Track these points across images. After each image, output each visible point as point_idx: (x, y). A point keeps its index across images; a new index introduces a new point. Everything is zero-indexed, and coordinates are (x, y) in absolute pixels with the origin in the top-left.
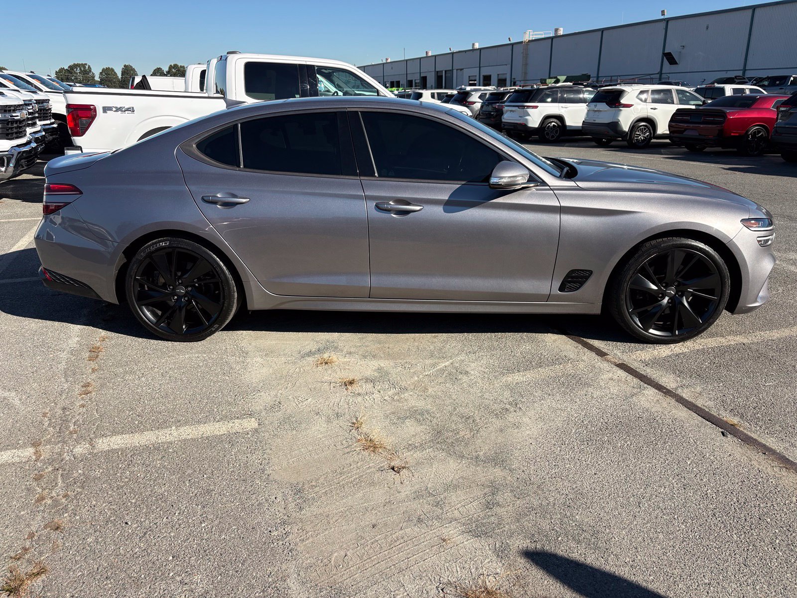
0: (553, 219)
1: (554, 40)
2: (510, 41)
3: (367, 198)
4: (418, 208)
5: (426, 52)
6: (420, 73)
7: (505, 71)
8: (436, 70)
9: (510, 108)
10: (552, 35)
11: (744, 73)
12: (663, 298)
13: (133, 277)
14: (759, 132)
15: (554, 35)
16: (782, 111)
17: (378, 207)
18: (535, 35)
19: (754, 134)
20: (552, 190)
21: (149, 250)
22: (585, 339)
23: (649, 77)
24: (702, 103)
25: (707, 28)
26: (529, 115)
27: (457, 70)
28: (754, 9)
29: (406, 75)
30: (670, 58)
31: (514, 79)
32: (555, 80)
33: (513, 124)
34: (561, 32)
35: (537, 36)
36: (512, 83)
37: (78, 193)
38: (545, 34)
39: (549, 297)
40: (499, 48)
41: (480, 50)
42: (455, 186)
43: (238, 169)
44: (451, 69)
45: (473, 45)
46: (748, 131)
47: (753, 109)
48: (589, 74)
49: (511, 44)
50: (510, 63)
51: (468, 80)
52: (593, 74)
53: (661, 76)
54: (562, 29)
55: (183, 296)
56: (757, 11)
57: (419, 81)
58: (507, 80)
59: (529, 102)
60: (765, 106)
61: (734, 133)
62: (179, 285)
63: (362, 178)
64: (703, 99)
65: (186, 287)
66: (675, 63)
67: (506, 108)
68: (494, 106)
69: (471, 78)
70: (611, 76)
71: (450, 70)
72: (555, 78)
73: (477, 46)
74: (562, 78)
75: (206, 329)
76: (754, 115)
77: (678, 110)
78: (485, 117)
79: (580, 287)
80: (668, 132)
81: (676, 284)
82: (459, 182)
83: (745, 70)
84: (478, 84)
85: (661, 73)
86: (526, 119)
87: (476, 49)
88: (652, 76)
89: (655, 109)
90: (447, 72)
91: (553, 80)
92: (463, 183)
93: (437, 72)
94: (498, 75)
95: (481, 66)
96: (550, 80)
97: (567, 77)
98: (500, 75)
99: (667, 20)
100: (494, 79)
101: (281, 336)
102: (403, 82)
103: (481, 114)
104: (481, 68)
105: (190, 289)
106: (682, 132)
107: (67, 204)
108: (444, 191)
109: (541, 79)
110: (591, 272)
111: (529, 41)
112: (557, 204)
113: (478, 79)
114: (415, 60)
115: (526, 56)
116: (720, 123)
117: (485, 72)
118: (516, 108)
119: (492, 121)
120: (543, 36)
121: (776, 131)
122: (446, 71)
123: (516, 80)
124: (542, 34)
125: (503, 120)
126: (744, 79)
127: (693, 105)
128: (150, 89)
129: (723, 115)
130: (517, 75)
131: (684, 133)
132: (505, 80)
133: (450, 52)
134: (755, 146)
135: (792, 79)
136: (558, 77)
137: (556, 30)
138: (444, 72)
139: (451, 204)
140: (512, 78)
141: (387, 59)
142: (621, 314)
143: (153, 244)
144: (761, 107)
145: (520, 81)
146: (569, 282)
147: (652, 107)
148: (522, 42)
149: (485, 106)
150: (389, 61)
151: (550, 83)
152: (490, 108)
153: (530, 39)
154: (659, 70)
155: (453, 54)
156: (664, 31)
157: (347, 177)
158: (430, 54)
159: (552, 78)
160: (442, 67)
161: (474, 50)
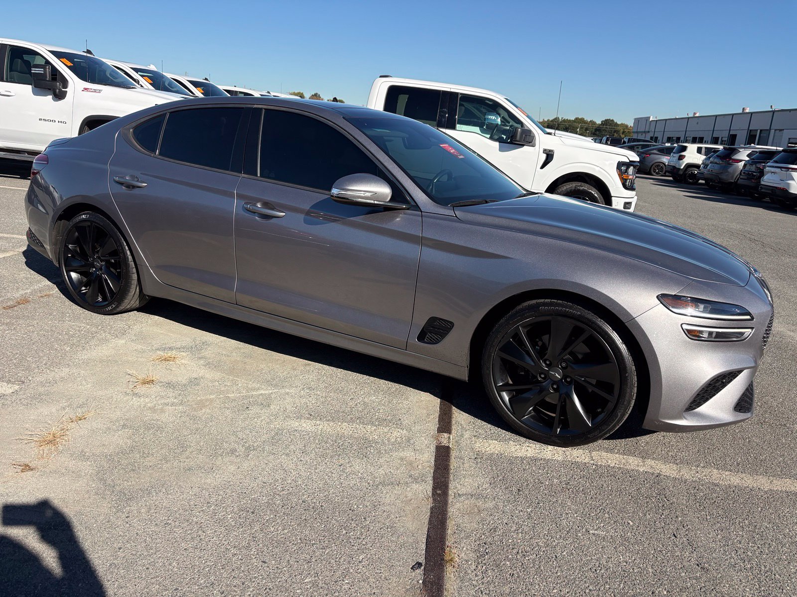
5: (743, 108)
6: (730, 130)
8: (750, 129)
9: (773, 170)
26: (793, 179)
27: (775, 130)
29: (712, 131)
33: (771, 188)
44: (768, 128)
51: (787, 143)
57: (726, 139)
67: (767, 168)
68: (758, 165)
69: (791, 141)
71: (768, 130)
78: (746, 177)
86: (789, 184)
90: (763, 132)
93: (751, 130)
102: (708, 137)
103: (742, 174)
114: (726, 117)
118: (778, 170)
119: (752, 182)
122: (761, 131)
125: (762, 183)
133: (771, 110)
138: (759, 131)
141: (695, 114)
149: (748, 165)
150: (697, 115)
152: (753, 168)
155: (774, 112)
158: (747, 111)
160: (756, 126)
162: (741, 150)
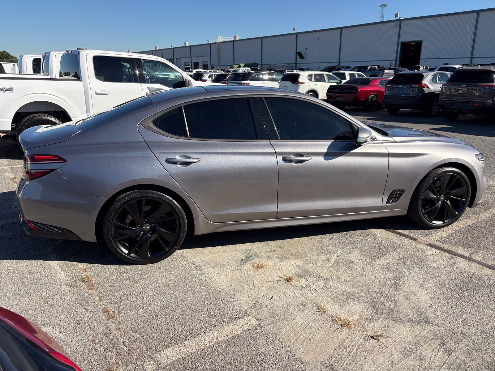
0: (384, 161)
1: (235, 42)
2: (208, 42)
3: (276, 154)
4: (308, 158)
5: (155, 47)
7: (207, 60)
10: (233, 39)
11: (339, 64)
12: (438, 202)
13: (111, 221)
14: (374, 98)
15: (234, 40)
16: (388, 87)
17: (284, 160)
18: (223, 39)
19: (372, 98)
20: (381, 143)
21: (124, 201)
22: (396, 230)
23: (290, 65)
24: (339, 82)
25: (318, 39)
27: (177, 59)
28: (342, 29)
30: (300, 55)
31: (213, 65)
32: (238, 66)
34: (238, 38)
35: (224, 40)
36: (212, 67)
37: (63, 161)
38: (229, 38)
39: (381, 208)
40: (202, 46)
41: (191, 47)
42: (328, 143)
43: (186, 138)
44: (173, 58)
45: (185, 43)
46: (368, 98)
47: (370, 85)
48: (257, 63)
49: (209, 44)
50: (210, 55)
51: (184, 65)
52: (259, 63)
53: (296, 65)
54: (238, 36)
55: (148, 231)
56: (343, 30)
58: (209, 65)
59: (245, 81)
60: (375, 84)
61: (362, 99)
62: (145, 224)
63: (270, 141)
64: (340, 80)
65: (150, 225)
66: (304, 58)
69: (186, 64)
70: (270, 64)
72: (238, 64)
73: (187, 44)
74: (242, 65)
75: (166, 253)
76: (370, 88)
77: (331, 86)
79: (398, 200)
80: (326, 98)
81: (444, 193)
82: (330, 141)
83: (339, 62)
84: (190, 68)
85: (296, 63)
87: (187, 46)
88: (292, 65)
89: (317, 85)
91: (237, 66)
92: (332, 141)
94: (203, 62)
95: (192, 56)
96: (235, 66)
97: (245, 64)
98: (204, 62)
99: (297, 34)
100: (200, 65)
101: (212, 250)
104: (192, 58)
105: (153, 225)
106: (335, 98)
107: (53, 170)
108: (323, 146)
109: (230, 65)
110: (404, 191)
111: (220, 43)
112: (386, 152)
113: (190, 65)
114: (148, 52)
115: (219, 51)
116: (355, 93)
117: (195, 60)
120: (228, 40)
121: (386, 98)
122: (169, 59)
123: (214, 65)
124: (227, 39)
126: (340, 67)
127: (335, 83)
128: (4, 73)
129: (356, 89)
130: (215, 62)
131: (336, 99)
132: (207, 65)
133: (171, 47)
134: (372, 106)
135: (369, 68)
136: (240, 64)
137: (235, 37)
139: (328, 155)
140: (212, 64)
142: (418, 213)
143: (127, 196)
144: (373, 84)
145: (217, 66)
146: (392, 198)
147: (315, 84)
148: (216, 43)
151: (235, 68)
153: (221, 41)
154: (295, 62)
155: (173, 48)
156: (296, 39)
157: (261, 141)
158: (158, 48)
159: (236, 65)
161: (186, 47)
162: (205, 74)
